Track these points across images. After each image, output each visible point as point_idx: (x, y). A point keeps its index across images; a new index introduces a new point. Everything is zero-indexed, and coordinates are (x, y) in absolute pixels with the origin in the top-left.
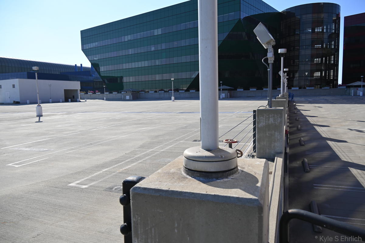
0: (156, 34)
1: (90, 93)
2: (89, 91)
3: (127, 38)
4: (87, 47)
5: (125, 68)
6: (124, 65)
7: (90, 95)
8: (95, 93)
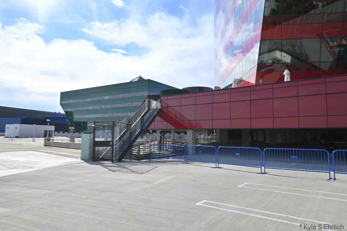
0: (105, 99)
1: (61, 133)
2: (61, 131)
3: (89, 100)
4: (64, 102)
5: (86, 117)
6: (86, 115)
7: (61, 134)
8: (64, 133)
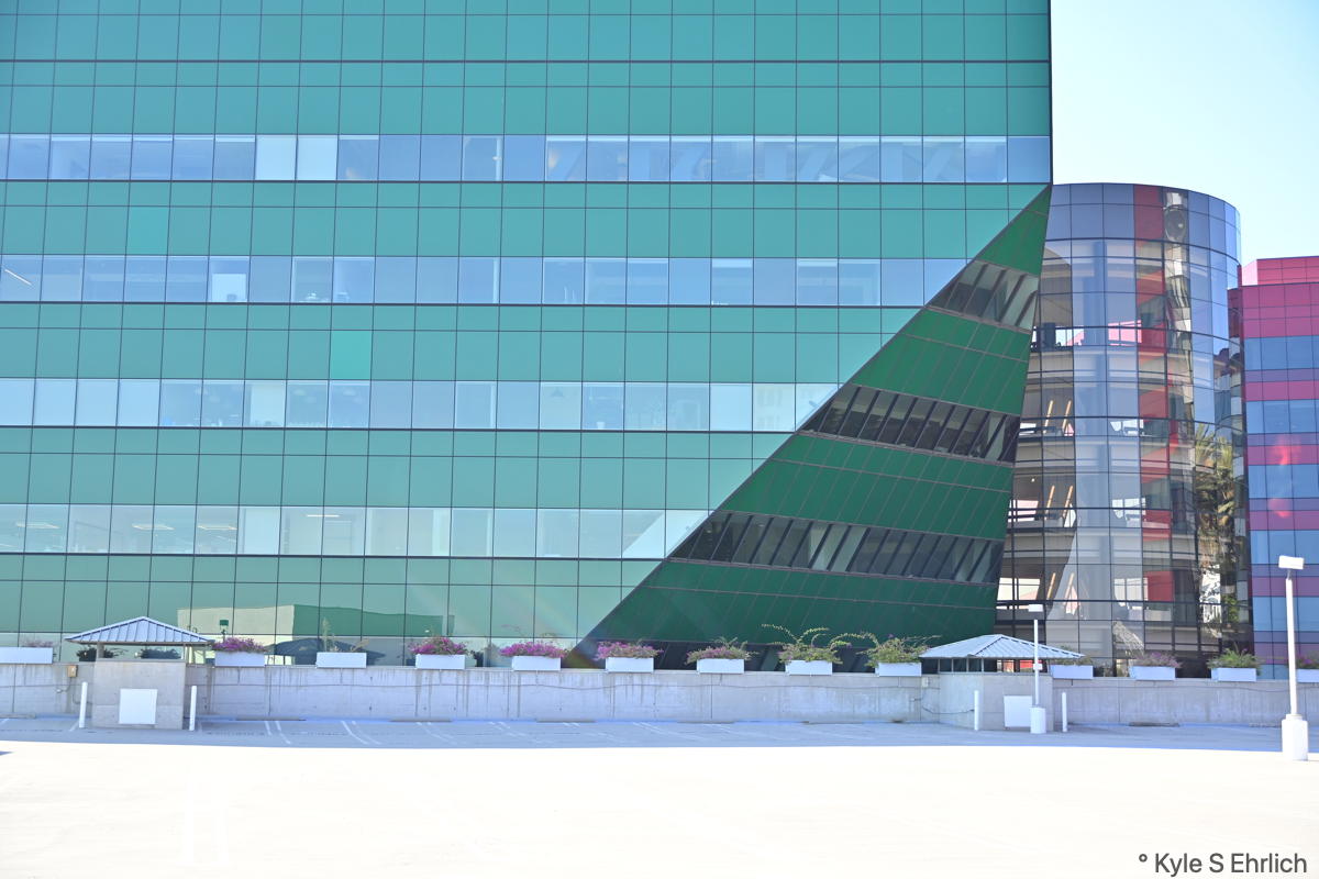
0: (273, 170)
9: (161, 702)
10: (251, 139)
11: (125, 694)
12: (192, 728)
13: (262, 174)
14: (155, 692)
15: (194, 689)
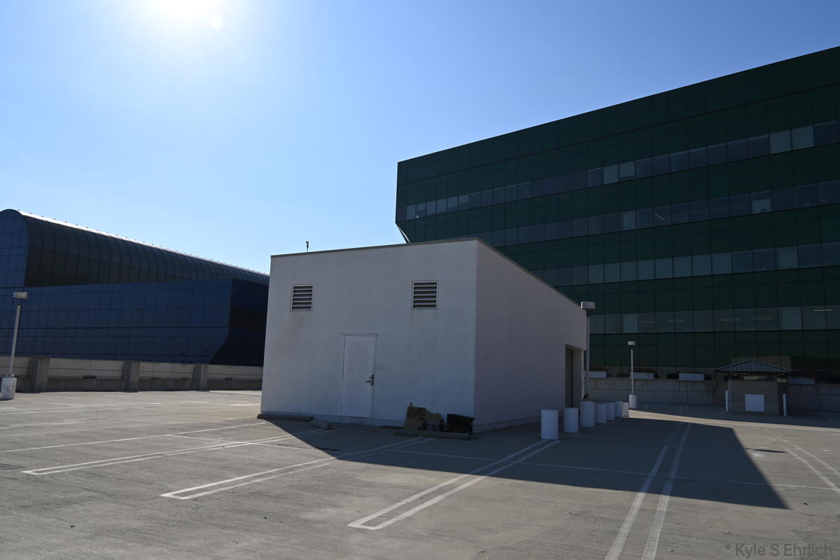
0: (779, 148)
9: (766, 401)
10: (766, 136)
11: (748, 397)
12: (785, 415)
13: (773, 151)
14: (763, 396)
15: (784, 395)
